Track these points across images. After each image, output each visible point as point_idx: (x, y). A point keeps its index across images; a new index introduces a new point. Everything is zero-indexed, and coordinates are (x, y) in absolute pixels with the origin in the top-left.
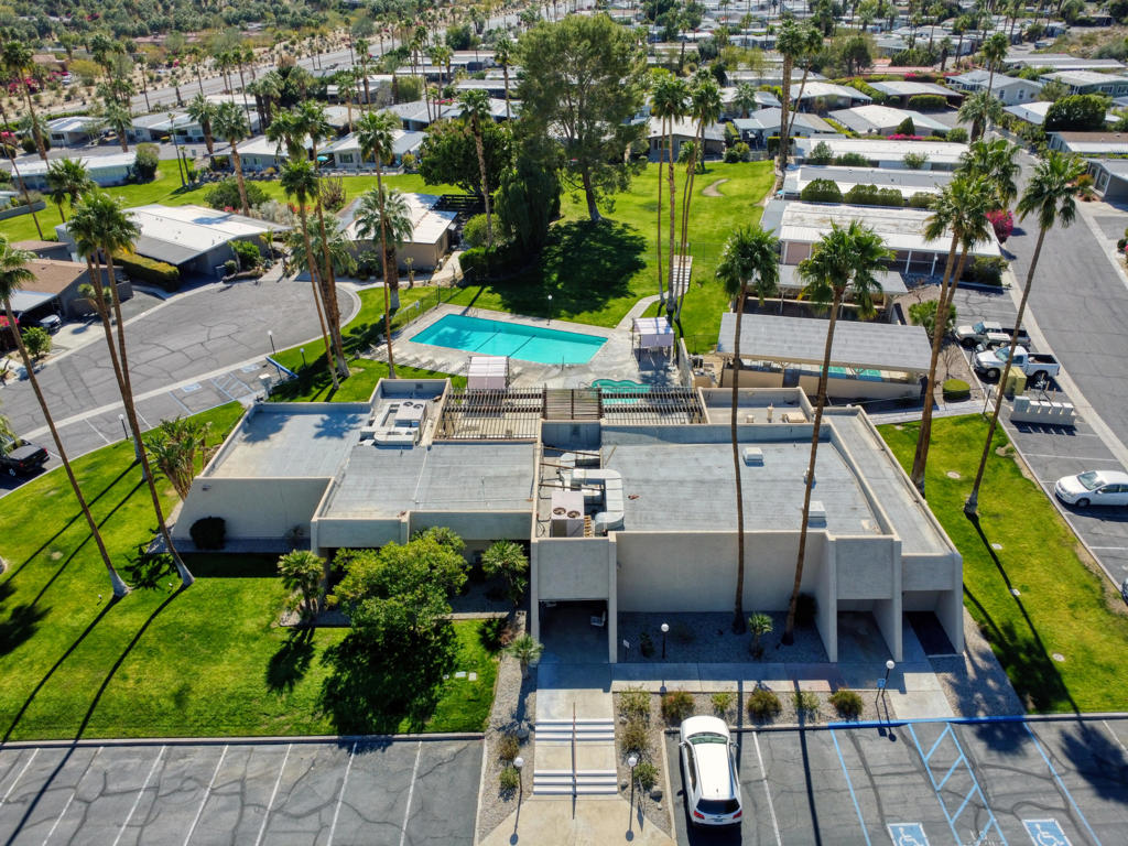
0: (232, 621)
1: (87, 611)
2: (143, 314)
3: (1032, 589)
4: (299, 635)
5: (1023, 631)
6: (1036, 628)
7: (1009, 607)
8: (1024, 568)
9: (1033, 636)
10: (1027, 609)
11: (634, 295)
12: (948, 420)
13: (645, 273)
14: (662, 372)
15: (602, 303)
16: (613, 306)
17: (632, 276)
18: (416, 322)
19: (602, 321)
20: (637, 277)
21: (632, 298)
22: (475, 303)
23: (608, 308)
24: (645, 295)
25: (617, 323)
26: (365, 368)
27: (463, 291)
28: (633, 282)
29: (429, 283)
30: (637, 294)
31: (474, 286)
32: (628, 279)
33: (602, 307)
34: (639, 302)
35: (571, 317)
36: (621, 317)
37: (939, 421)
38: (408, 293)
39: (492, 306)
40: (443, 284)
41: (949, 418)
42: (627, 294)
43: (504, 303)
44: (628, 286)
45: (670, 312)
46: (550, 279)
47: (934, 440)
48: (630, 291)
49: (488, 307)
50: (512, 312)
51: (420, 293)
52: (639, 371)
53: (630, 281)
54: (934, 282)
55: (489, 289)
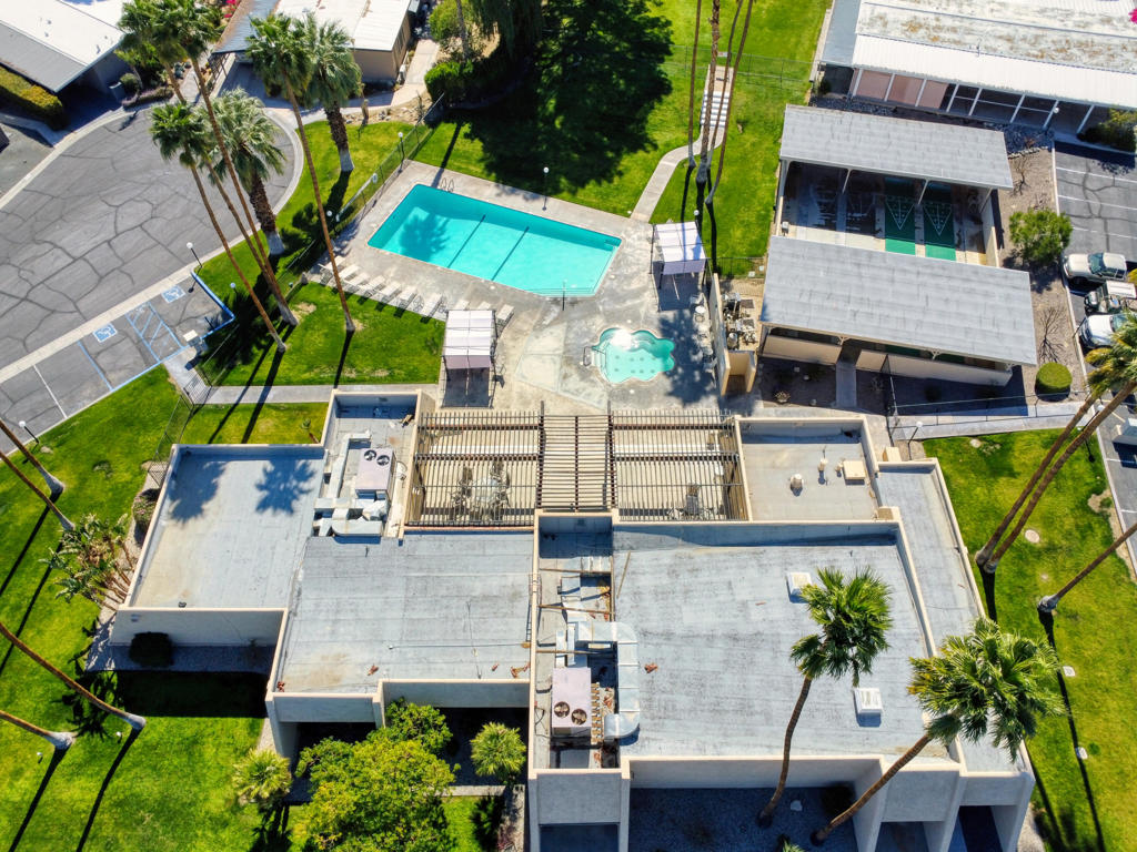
0: (195, 795)
1: (27, 774)
2: (28, 178)
3: (1103, 751)
4: (272, 819)
5: (1085, 825)
6: (1100, 820)
7: (1072, 782)
8: (1097, 714)
9: (1094, 833)
10: (1093, 787)
11: (655, 147)
12: (1037, 437)
13: (669, 104)
14: (687, 312)
15: (613, 163)
16: (628, 169)
17: (652, 108)
18: (375, 202)
19: (613, 202)
20: (659, 110)
21: (652, 153)
22: (450, 161)
23: (620, 174)
24: (669, 147)
25: (632, 207)
26: (315, 304)
27: (433, 133)
28: (654, 118)
29: (389, 114)
30: (659, 143)
31: (447, 122)
32: (647, 113)
33: (613, 172)
34: (661, 162)
35: (574, 193)
36: (638, 194)
37: (1026, 437)
38: (363, 136)
39: (472, 168)
40: (407, 117)
41: (1038, 433)
42: (646, 144)
43: (488, 161)
44: (647, 126)
45: (701, 186)
46: (545, 108)
47: (1016, 470)
48: (649, 136)
49: (467, 169)
50: (497, 181)
51: (378, 137)
52: (659, 311)
53: (650, 116)
54: (1046, 145)
55: (466, 129)
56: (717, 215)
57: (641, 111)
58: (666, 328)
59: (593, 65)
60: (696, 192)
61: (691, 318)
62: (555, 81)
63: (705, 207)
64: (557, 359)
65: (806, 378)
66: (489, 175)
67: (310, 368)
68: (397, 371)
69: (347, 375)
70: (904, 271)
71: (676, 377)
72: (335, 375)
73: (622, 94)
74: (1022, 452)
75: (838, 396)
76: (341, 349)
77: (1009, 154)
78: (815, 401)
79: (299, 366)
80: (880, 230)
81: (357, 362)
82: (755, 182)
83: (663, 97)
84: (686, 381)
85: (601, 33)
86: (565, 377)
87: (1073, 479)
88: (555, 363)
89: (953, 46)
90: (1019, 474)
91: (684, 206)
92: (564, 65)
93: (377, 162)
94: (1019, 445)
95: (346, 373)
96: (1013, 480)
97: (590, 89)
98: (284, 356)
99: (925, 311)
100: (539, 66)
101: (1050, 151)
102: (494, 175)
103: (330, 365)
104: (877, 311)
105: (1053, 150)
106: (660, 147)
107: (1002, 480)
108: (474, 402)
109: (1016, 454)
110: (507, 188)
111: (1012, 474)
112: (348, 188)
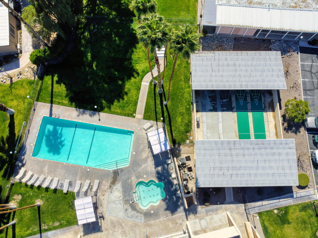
11: (138, 74)
12: (297, 207)
13: (140, 48)
14: (166, 166)
15: (122, 87)
16: (129, 90)
17: (133, 52)
18: (29, 130)
19: (127, 110)
20: (136, 52)
21: (137, 78)
22: (54, 99)
23: (126, 94)
24: (145, 73)
25: (135, 112)
26: (21, 194)
27: (42, 83)
28: (135, 57)
29: (21, 74)
30: (139, 71)
31: (47, 75)
32: (131, 55)
33: (123, 93)
34: (143, 83)
35: (109, 108)
36: (136, 104)
37: (293, 207)
38: (13, 90)
39: (64, 102)
40: (29, 75)
41: (297, 205)
42: (134, 73)
43: (69, 96)
44: (133, 62)
45: (161, 95)
46: (87, 59)
47: (290, 221)
48: (134, 68)
49: (62, 102)
50: (76, 107)
51: (20, 90)
52: (155, 168)
53: (133, 56)
54: (296, 51)
55: (56, 78)
56: (170, 110)
57: (129, 54)
58: (159, 176)
59: (102, 29)
60: (159, 99)
61: (168, 169)
62: (88, 42)
63: (164, 107)
64: (121, 202)
65: (214, 193)
66: (71, 104)
67: (28, 229)
68: (62, 222)
69: (44, 228)
70: (248, 149)
71: (167, 201)
72: (39, 229)
73: (118, 46)
74: (292, 213)
75: (226, 199)
76: (38, 216)
77: (282, 56)
78: (219, 203)
79: (24, 229)
80: (234, 107)
81: (46, 221)
82: (182, 88)
83: (137, 45)
84: (171, 202)
85: (102, 7)
86: (126, 210)
87: (311, 224)
88: (121, 204)
89: (259, 6)
90: (291, 222)
91: (156, 108)
92: (90, 32)
93: (23, 106)
94: (291, 211)
95: (44, 227)
96: (289, 225)
97: (104, 45)
98: (16, 225)
99: (257, 168)
100: (79, 34)
101: (298, 53)
102: (74, 104)
103: (36, 225)
104: (239, 172)
105: (299, 52)
106: (141, 74)
107: (286, 226)
108: (95, 230)
109: (290, 214)
110: (81, 110)
111: (289, 223)
112: (15, 124)
